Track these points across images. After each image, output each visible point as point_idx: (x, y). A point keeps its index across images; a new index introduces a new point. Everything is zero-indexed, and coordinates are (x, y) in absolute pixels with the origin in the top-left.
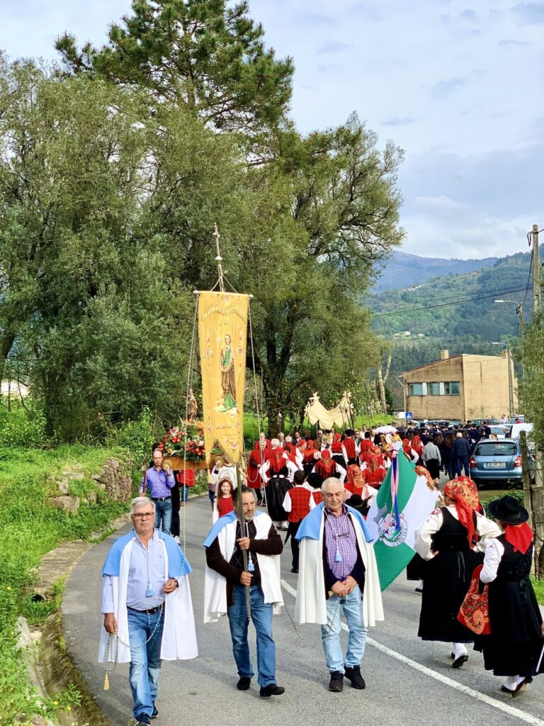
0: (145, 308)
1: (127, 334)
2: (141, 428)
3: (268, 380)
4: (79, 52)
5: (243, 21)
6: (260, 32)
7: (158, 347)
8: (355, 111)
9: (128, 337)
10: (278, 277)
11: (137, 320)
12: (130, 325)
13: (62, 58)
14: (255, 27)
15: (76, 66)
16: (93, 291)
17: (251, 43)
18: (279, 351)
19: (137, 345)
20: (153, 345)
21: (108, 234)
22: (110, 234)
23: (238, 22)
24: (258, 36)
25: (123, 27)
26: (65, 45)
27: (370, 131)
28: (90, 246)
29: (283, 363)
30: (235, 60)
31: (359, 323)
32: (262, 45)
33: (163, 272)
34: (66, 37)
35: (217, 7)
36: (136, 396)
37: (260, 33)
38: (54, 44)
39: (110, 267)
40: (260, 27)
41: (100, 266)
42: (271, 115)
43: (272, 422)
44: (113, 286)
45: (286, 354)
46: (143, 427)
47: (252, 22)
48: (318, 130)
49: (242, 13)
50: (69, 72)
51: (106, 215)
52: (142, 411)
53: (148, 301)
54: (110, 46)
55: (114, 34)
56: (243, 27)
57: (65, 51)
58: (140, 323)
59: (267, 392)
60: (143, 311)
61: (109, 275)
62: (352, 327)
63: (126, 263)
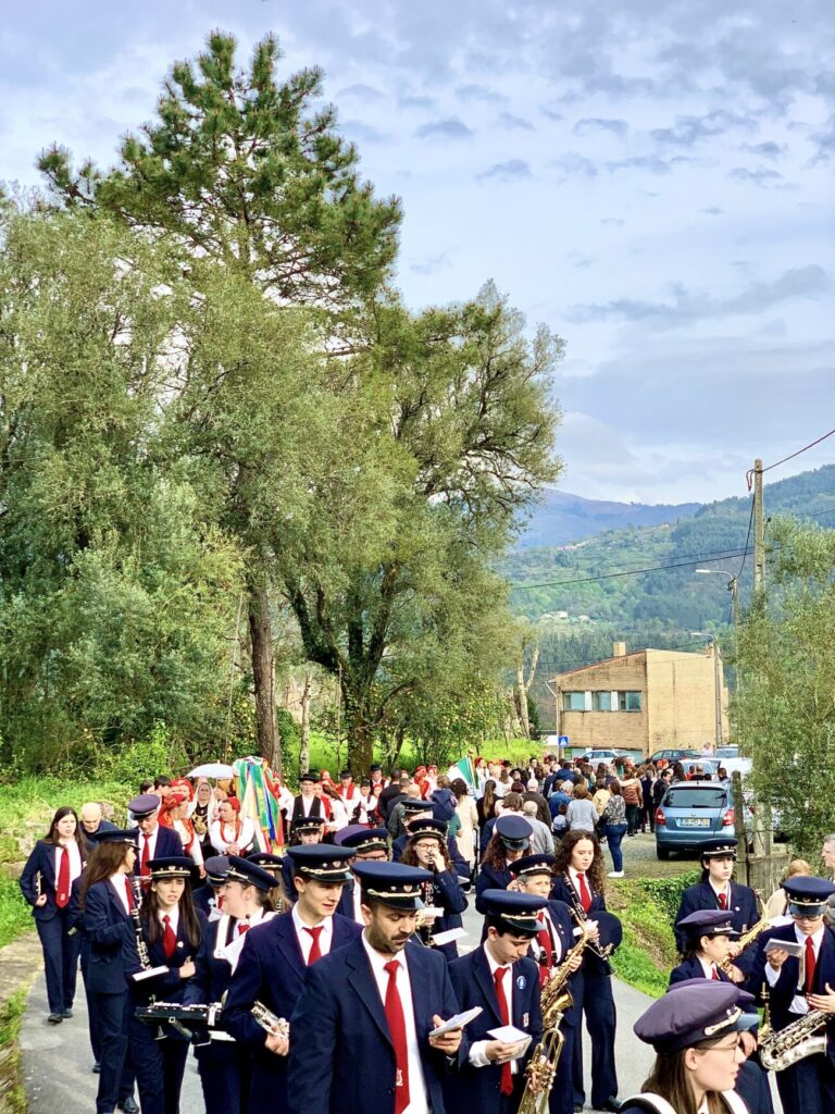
0: (164, 569)
1: (134, 608)
2: (152, 754)
3: (349, 682)
4: (74, 175)
5: (327, 141)
6: (351, 158)
7: (183, 629)
8: (492, 280)
9: (135, 613)
10: (368, 526)
11: (151, 588)
12: (139, 594)
13: (47, 183)
14: (343, 152)
15: (68, 196)
16: (83, 540)
17: (337, 173)
18: (367, 639)
19: (149, 625)
20: (174, 626)
21: (109, 453)
22: (112, 453)
23: (319, 141)
24: (348, 163)
25: (144, 140)
26: (52, 164)
27: (513, 310)
28: (80, 470)
29: (374, 658)
30: (312, 197)
31: (490, 600)
32: (354, 177)
33: (193, 513)
34: (56, 152)
35: (287, 115)
36: (145, 704)
37: (351, 160)
38: (37, 162)
39: (110, 504)
40: (352, 151)
41: (95, 503)
42: (364, 282)
43: (353, 748)
44: (114, 534)
45: (377, 643)
46: (155, 752)
47: (340, 142)
48: (435, 306)
49: (324, 127)
50: (58, 204)
51: (108, 424)
52: (154, 728)
53: (168, 558)
54: (122, 168)
55: (129, 152)
56: (326, 149)
57: (53, 173)
58: (156, 591)
59: (347, 701)
60: (161, 573)
61: (108, 516)
62: (480, 605)
63: (136, 498)
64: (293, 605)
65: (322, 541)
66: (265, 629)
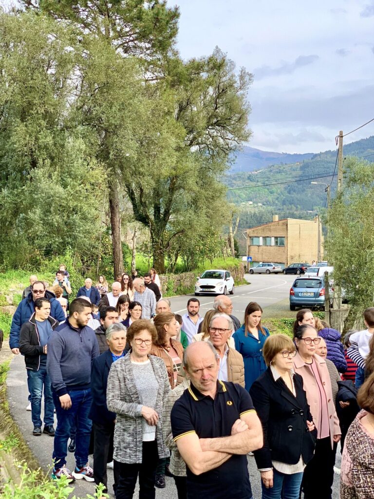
0: (71, 178)
1: (58, 195)
2: (65, 261)
3: (154, 230)
7: (79, 205)
9: (58, 197)
10: (163, 159)
11: (65, 186)
12: (61, 189)
15: (27, 5)
16: (34, 164)
18: (162, 211)
19: (64, 203)
20: (75, 203)
21: (45, 124)
22: (47, 124)
27: (229, 60)
28: (32, 131)
29: (165, 220)
30: (139, 6)
31: (218, 194)
33: (85, 151)
36: (62, 238)
39: (46, 147)
41: (39, 147)
42: (162, 46)
43: (155, 260)
44: (48, 161)
45: (167, 213)
46: (67, 260)
48: (195, 58)
50: (22, 9)
51: (45, 111)
52: (67, 249)
53: (72, 172)
58: (67, 188)
59: (153, 239)
60: (69, 180)
61: (45, 153)
62: (213, 197)
63: (58, 145)
64: (129, 195)
65: (142, 166)
66: (116, 206)
